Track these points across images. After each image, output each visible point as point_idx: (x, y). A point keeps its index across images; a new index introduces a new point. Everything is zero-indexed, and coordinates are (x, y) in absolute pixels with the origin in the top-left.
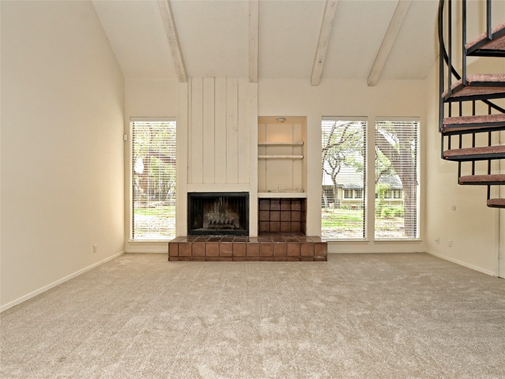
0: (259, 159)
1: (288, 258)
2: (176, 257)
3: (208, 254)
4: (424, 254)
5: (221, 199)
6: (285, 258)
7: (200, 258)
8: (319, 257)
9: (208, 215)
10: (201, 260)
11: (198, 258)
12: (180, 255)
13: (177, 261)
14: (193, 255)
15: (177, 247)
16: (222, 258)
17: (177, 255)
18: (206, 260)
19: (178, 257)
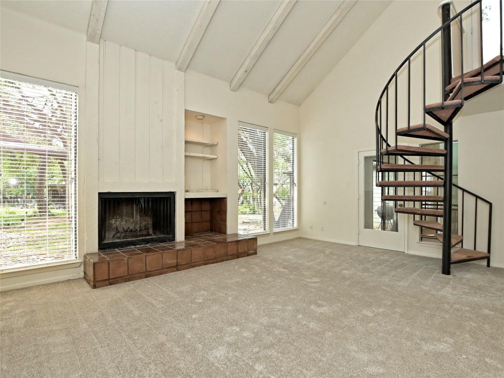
0: (186, 156)
1: (229, 257)
2: (105, 280)
3: (149, 269)
4: (300, 238)
5: (142, 201)
6: (225, 258)
7: (139, 275)
8: (251, 252)
9: (113, 221)
10: (141, 278)
11: (137, 275)
12: (111, 277)
13: (106, 285)
14: (130, 273)
15: (107, 266)
16: (165, 270)
17: (107, 278)
18: (147, 276)
19: (109, 279)
